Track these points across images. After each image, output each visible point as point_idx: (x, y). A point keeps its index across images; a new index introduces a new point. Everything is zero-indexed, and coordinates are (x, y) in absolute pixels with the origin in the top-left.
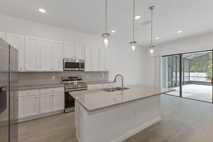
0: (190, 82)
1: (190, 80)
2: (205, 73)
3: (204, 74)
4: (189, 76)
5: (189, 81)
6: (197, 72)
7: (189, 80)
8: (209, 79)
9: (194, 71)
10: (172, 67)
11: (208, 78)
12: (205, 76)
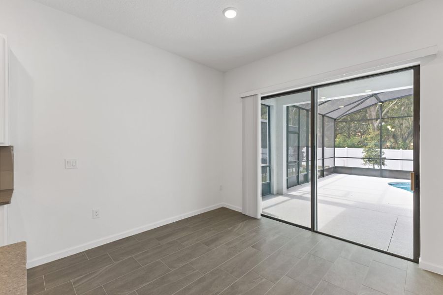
0: (336, 170)
1: (335, 165)
2: (363, 149)
3: (360, 152)
4: (333, 156)
5: (334, 168)
6: (346, 147)
7: (333, 166)
8: (370, 161)
9: (341, 145)
10: (299, 134)
11: (367, 159)
12: (363, 155)
